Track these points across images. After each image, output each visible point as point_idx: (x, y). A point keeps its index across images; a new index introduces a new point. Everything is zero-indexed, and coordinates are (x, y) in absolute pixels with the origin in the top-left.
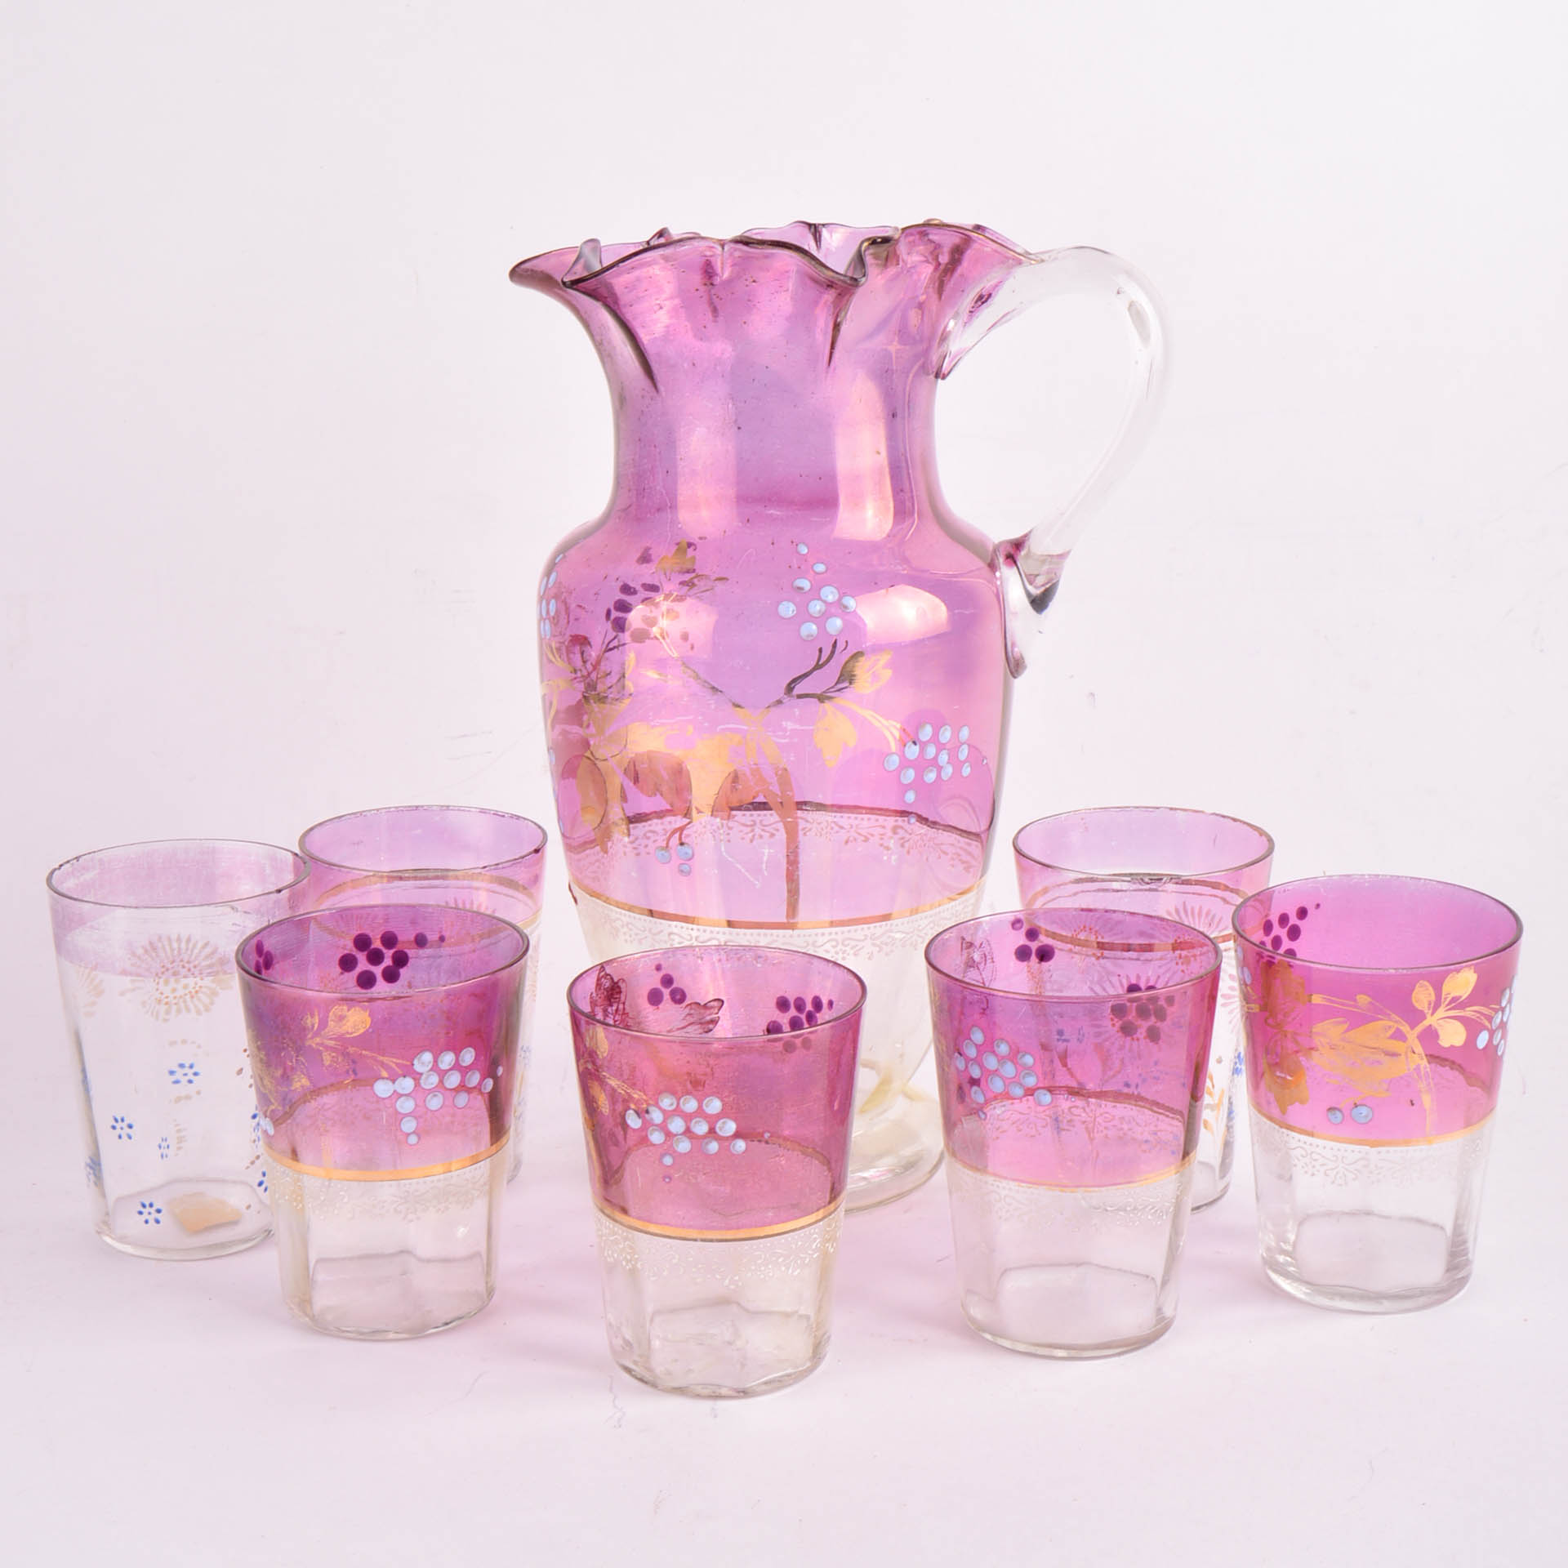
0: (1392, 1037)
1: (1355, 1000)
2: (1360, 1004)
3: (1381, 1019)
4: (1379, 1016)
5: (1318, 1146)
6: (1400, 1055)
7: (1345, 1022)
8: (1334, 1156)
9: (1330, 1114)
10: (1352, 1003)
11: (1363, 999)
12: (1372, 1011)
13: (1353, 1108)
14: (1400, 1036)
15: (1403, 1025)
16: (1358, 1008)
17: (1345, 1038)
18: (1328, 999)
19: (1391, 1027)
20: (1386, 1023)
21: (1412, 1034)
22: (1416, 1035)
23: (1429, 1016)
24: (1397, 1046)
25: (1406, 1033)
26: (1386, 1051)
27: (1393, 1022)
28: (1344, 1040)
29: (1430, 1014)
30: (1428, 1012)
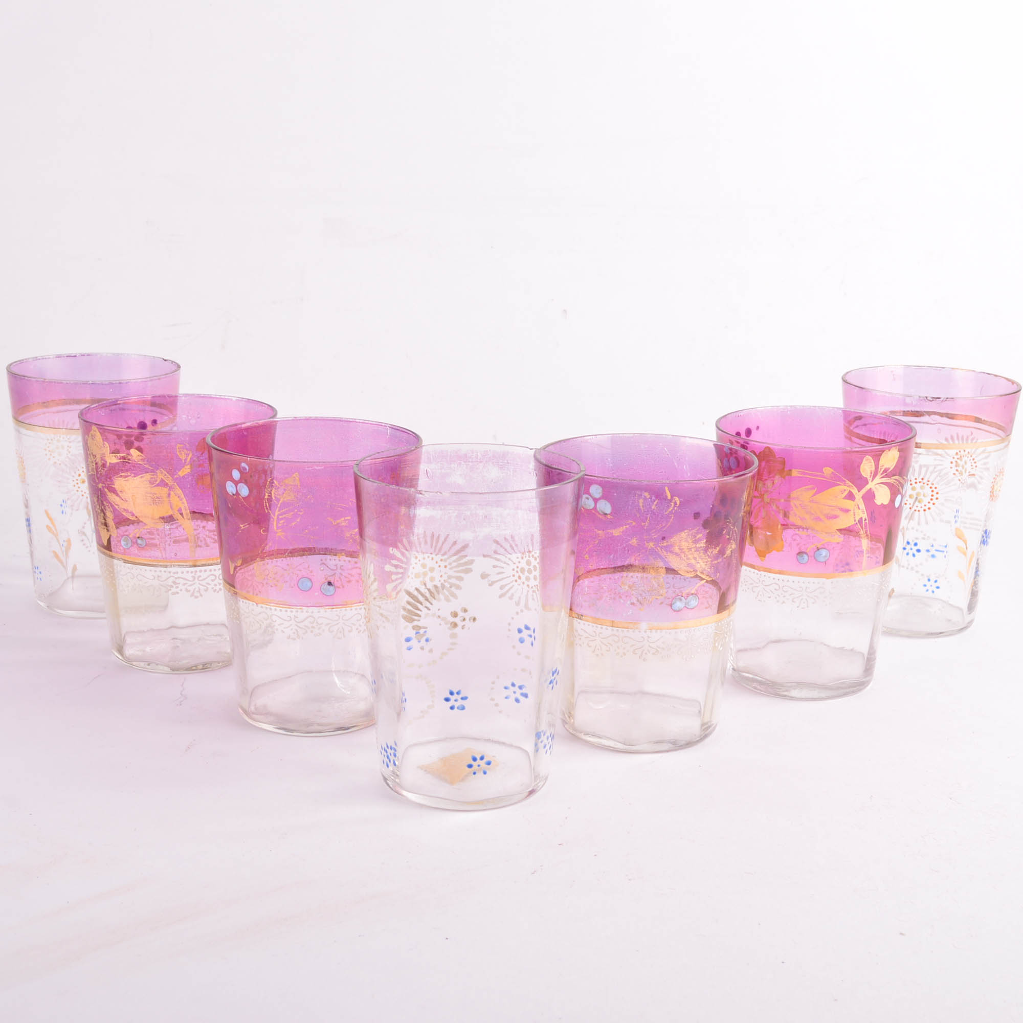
0: (846, 498)
1: (823, 472)
2: (825, 475)
3: (839, 485)
4: (838, 483)
6: (850, 510)
7: (813, 488)
9: (799, 557)
10: (819, 474)
11: (828, 471)
12: (833, 479)
13: (816, 551)
14: (851, 496)
15: (853, 489)
16: (824, 477)
17: (813, 500)
18: (804, 472)
19: (845, 490)
20: (842, 487)
21: (859, 495)
22: (861, 496)
23: (870, 482)
24: (849, 504)
25: (855, 494)
26: (842, 509)
27: (847, 487)
28: (812, 501)
29: (871, 480)
30: (870, 479)
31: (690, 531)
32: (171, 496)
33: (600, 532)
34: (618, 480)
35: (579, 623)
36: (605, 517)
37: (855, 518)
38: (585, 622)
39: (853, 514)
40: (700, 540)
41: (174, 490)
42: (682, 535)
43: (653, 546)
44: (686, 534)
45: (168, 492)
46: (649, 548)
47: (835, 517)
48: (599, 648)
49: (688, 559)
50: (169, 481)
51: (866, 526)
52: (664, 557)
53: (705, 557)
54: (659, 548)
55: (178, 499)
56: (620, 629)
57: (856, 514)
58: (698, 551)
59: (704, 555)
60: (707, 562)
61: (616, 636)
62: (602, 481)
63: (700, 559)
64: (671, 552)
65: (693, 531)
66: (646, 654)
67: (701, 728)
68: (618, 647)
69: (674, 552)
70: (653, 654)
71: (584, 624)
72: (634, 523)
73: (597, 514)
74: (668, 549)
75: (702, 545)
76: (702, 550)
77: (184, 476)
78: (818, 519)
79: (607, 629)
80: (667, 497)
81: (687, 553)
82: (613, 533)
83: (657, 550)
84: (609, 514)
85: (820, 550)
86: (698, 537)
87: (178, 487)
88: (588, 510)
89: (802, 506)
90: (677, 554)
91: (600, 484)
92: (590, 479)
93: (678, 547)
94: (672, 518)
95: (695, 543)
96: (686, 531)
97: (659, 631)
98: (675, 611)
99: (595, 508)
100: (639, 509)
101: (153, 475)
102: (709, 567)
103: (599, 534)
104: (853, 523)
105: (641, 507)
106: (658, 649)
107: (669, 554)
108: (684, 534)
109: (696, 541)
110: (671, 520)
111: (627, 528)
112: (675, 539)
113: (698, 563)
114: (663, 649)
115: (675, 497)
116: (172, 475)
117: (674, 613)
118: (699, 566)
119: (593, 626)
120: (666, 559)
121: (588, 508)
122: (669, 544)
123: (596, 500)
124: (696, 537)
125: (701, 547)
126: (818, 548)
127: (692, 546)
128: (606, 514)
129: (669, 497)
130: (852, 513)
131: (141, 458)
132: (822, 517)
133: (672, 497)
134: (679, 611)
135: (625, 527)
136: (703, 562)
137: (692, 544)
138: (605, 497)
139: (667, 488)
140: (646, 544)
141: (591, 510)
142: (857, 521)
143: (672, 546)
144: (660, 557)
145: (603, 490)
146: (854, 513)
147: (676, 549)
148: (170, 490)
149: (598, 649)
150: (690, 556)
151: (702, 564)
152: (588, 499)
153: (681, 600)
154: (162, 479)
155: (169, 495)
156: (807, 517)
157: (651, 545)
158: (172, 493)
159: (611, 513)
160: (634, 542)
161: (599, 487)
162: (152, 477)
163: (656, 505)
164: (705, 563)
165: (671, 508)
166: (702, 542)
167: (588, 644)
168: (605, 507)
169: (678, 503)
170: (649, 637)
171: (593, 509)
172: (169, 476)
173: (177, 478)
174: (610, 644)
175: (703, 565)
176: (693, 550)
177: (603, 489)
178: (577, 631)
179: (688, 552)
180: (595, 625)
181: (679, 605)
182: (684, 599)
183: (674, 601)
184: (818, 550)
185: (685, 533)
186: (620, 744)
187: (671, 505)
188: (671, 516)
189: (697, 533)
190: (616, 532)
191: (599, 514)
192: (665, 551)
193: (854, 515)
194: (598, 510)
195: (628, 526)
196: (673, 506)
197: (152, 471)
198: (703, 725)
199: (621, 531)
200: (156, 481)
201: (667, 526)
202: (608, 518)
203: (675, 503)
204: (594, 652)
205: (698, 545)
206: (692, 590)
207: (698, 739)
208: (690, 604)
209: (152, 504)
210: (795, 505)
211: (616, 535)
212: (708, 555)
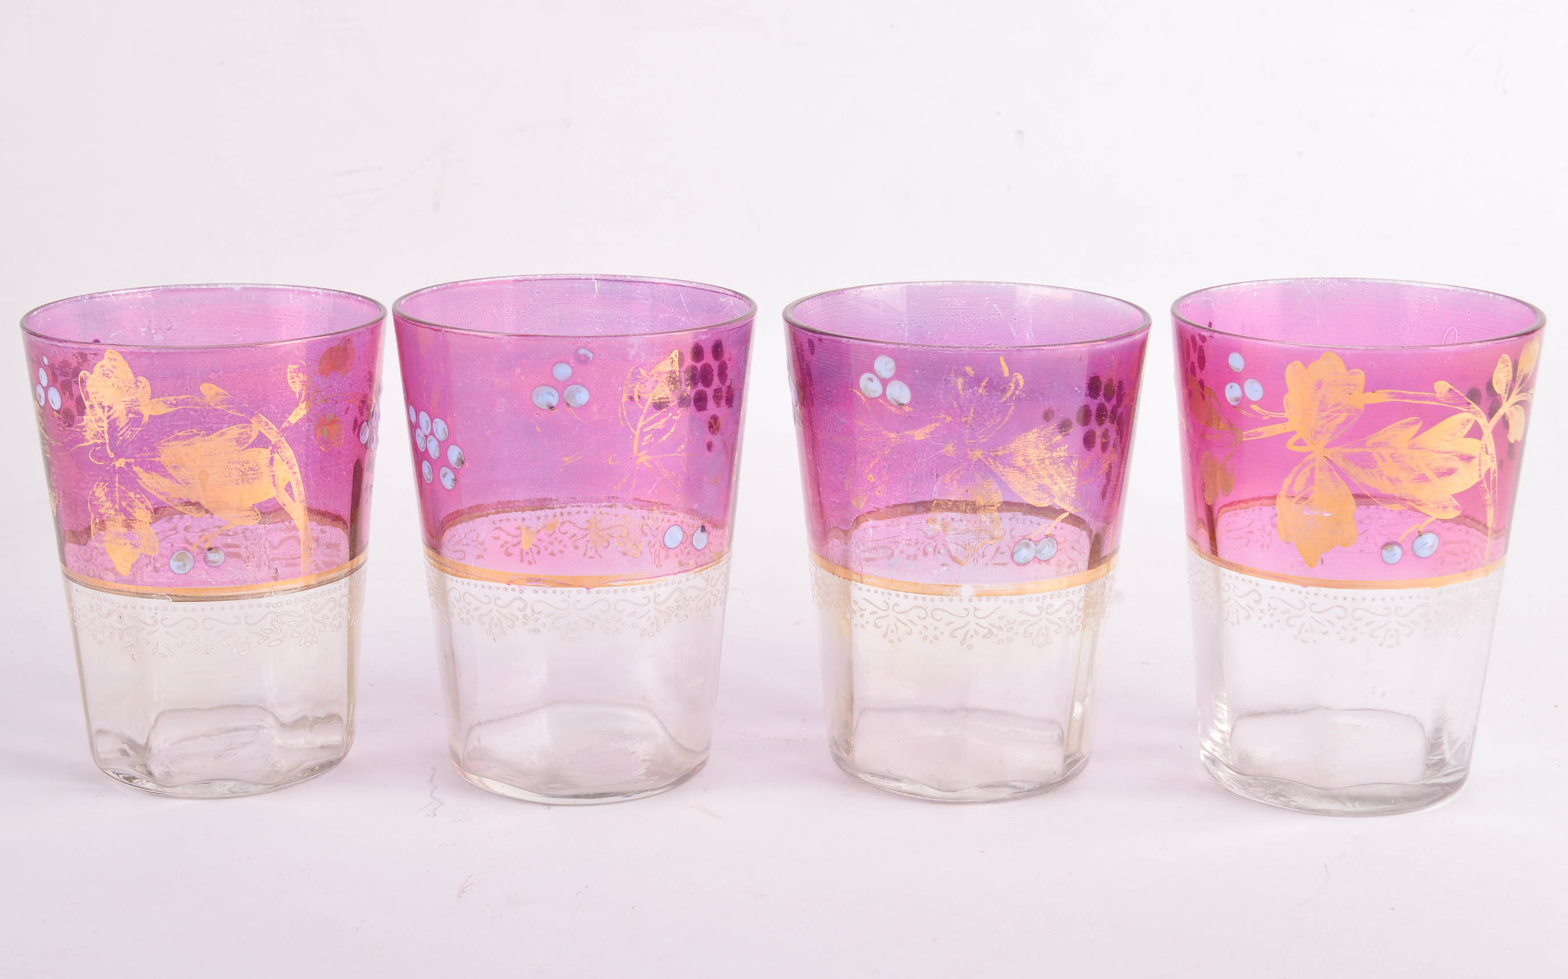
0: (1470, 435)
1: (1434, 391)
2: (1438, 395)
3: (1461, 412)
4: (1459, 408)
5: (1364, 599)
6: (1474, 457)
7: (1416, 423)
8: (1386, 608)
9: (1384, 552)
10: (1428, 394)
11: (1442, 387)
12: (1451, 402)
13: (1417, 538)
14: (1476, 432)
15: (1481, 417)
16: (1437, 400)
17: (1414, 445)
18: (1400, 393)
19: (1468, 421)
20: (1466, 416)
21: (1488, 427)
22: (1491, 429)
23: (1504, 401)
24: (1472, 446)
25: (1482, 427)
26: (1462, 455)
27: (1474, 414)
28: (1413, 447)
29: (1505, 399)
30: (1504, 396)
31: (1042, 430)
32: (275, 463)
33: (893, 435)
34: (921, 347)
35: (860, 589)
36: (901, 409)
37: (1480, 470)
38: (870, 587)
39: (1478, 464)
40: (1058, 445)
41: (279, 450)
42: (1028, 437)
43: (980, 456)
44: (1036, 435)
45: (270, 456)
46: (975, 459)
47: (1451, 472)
48: (895, 629)
49: (1039, 477)
50: (273, 435)
51: (1494, 484)
52: (1000, 475)
53: (1068, 473)
54: (990, 460)
55: (287, 467)
56: (928, 597)
57: (1483, 463)
58: (1054, 463)
59: (1065, 472)
60: (1070, 482)
61: (921, 607)
62: (895, 349)
63: (1059, 478)
64: (1011, 465)
65: (1047, 430)
66: (972, 637)
67: (1065, 761)
68: (925, 627)
69: (1016, 465)
70: (984, 637)
71: (868, 591)
72: (949, 419)
73: (887, 404)
74: (1006, 461)
75: (1062, 454)
76: (1062, 462)
77: (297, 423)
78: (1423, 478)
79: (906, 597)
80: (1002, 372)
81: (1037, 467)
82: (914, 436)
83: (987, 463)
84: (908, 405)
85: (1424, 536)
86: (1055, 440)
87: (287, 445)
88: (872, 399)
89: (1394, 458)
90: (1022, 470)
91: (891, 354)
92: (876, 347)
93: (1023, 458)
94: (1012, 408)
95: (1051, 450)
96: (1034, 431)
97: (993, 598)
98: (1018, 564)
99: (884, 395)
100: (958, 396)
101: (244, 428)
102: (1074, 491)
103: (890, 439)
104: (1478, 480)
105: (961, 392)
106: (993, 629)
107: (1007, 470)
108: (1032, 436)
109: (1052, 448)
110: (1011, 412)
111: (936, 427)
112: (1017, 444)
113: (1056, 483)
114: (1000, 628)
115: (1015, 374)
116: (278, 423)
117: (1019, 568)
118: (1057, 490)
119: (883, 593)
120: (1003, 478)
121: (873, 396)
122: (1007, 452)
123: (885, 382)
124: (1051, 440)
125: (1061, 457)
126: (1419, 532)
127: (1046, 456)
128: (903, 404)
129: (1006, 374)
130: (1476, 461)
131: (221, 398)
132: (1429, 474)
133: (1011, 372)
134: (1025, 564)
135: (933, 425)
136: (1065, 483)
137: (1046, 451)
138: (898, 376)
139: (1002, 359)
140: (970, 453)
141: (878, 398)
142: (1483, 477)
143: (1011, 455)
144: (994, 475)
145: (897, 366)
146: (1480, 461)
147: (1020, 461)
148: (272, 452)
149: (893, 631)
150: (1043, 473)
151: (1063, 485)
152: (871, 380)
153: (1028, 546)
154: (260, 433)
155: (272, 460)
156: (1403, 476)
157: (978, 454)
158: (276, 456)
159: (911, 402)
160: (950, 449)
161: (891, 360)
162: (242, 431)
163: (985, 387)
164: (1068, 485)
165: (1011, 393)
166: (1062, 448)
167: (876, 625)
168: (900, 393)
169: (1022, 383)
170: (976, 609)
171: (880, 397)
172: (274, 426)
173: (287, 428)
174: (912, 622)
175: (1064, 487)
176: (1047, 462)
177: (896, 362)
178: (856, 603)
179: (1040, 464)
180: (886, 591)
181: (1024, 554)
182: (1034, 545)
183: (1016, 548)
184: (1420, 536)
185: (1033, 433)
186: (933, 790)
187: (1010, 387)
188: (1011, 406)
189: (1053, 434)
190: (919, 435)
191: (892, 405)
192: (1000, 463)
193: (1480, 466)
194: (889, 397)
195: (938, 424)
196: (1013, 388)
197: (241, 420)
198: (1067, 757)
199: (928, 431)
200: (250, 438)
201: (1004, 422)
202: (905, 412)
203: (1017, 384)
204: (885, 636)
205: (1055, 454)
206: (1046, 529)
207: (1060, 779)
208: (1043, 552)
209: (240, 481)
210: (1382, 457)
211: (920, 439)
212: (1072, 470)
